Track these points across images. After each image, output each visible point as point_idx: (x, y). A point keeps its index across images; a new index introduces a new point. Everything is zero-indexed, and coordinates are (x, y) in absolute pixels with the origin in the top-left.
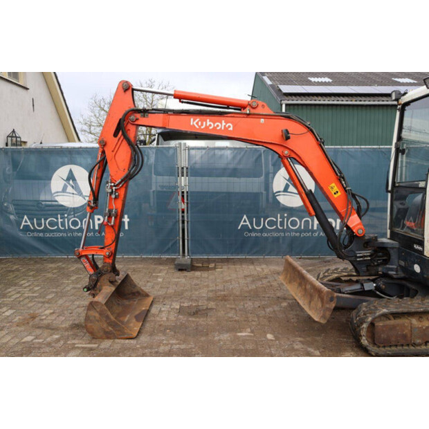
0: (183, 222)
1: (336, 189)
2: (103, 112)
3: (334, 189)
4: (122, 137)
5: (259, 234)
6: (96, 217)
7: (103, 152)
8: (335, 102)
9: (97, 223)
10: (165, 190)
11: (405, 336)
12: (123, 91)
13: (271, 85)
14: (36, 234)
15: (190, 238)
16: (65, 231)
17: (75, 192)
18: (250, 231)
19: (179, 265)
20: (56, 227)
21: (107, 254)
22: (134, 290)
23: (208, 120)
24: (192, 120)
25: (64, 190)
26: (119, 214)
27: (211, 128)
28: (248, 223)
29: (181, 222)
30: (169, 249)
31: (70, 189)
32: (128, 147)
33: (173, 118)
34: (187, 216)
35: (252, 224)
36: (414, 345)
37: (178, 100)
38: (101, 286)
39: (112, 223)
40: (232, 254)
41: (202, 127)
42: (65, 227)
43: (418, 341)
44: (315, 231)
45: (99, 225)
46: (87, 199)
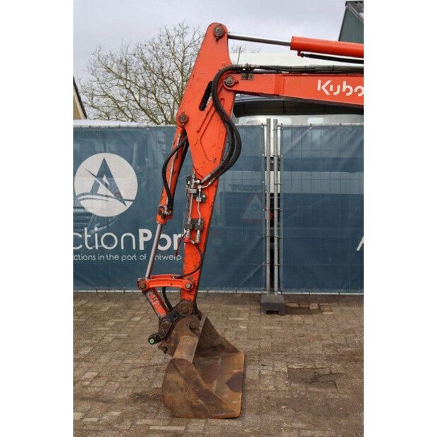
0: (272, 240)
2: (110, 75)
4: (213, 109)
6: (141, 231)
7: (184, 133)
9: (142, 240)
10: (237, 191)
12: (214, 39)
15: (281, 264)
16: (94, 252)
17: (110, 194)
19: (267, 304)
20: (81, 246)
21: (188, 286)
22: (216, 343)
23: (345, 83)
24: (319, 82)
25: (94, 190)
26: (206, 226)
27: (348, 94)
29: (268, 239)
30: (250, 280)
32: (223, 124)
33: (290, 80)
34: (279, 231)
37: (296, 52)
38: (177, 335)
39: (197, 241)
40: (347, 289)
41: (335, 94)
45: (145, 243)
46: (129, 204)
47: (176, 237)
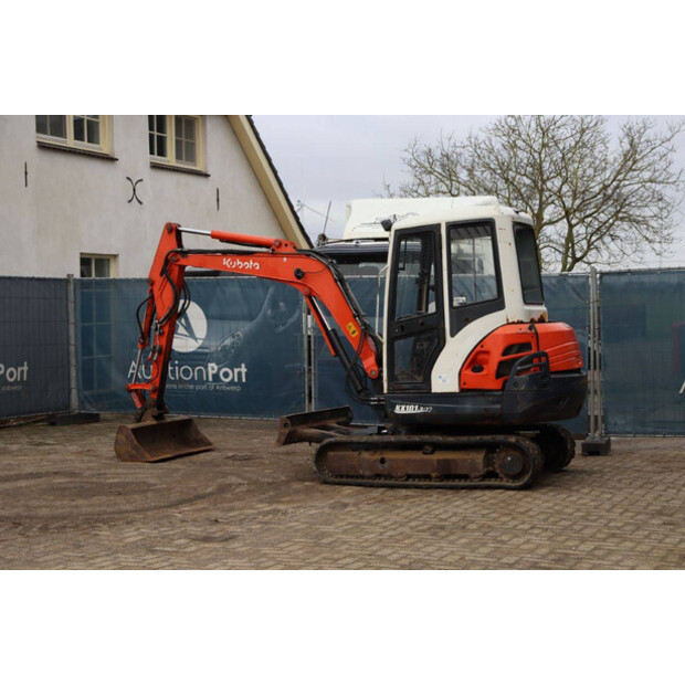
1: (353, 328)
4: (166, 278)
6: (210, 365)
7: (151, 291)
9: (211, 372)
11: (354, 467)
12: (167, 232)
15: (317, 396)
16: (175, 382)
17: (187, 334)
21: (151, 388)
23: (238, 260)
24: (225, 259)
26: (163, 350)
27: (241, 267)
34: (315, 368)
36: (363, 477)
39: (155, 359)
41: (233, 267)
43: (367, 473)
45: (213, 375)
47: (236, 371)
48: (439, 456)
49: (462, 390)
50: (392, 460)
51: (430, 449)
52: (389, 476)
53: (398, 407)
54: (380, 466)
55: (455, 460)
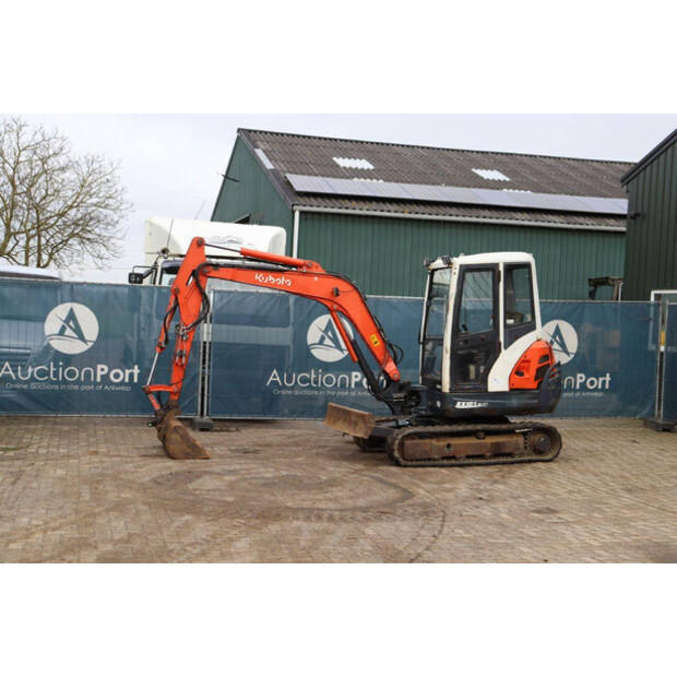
0: (203, 379)
1: (376, 339)
3: (374, 340)
4: (195, 286)
5: (290, 392)
6: (99, 367)
8: (378, 213)
9: (99, 373)
11: (426, 452)
12: (196, 246)
13: (271, 170)
14: (18, 386)
15: (210, 395)
16: (57, 383)
17: (74, 335)
18: (280, 388)
19: (200, 424)
20: (46, 378)
23: (270, 276)
24: (257, 275)
25: (62, 332)
27: (272, 283)
28: (278, 379)
30: (185, 407)
31: (69, 332)
35: (282, 381)
36: (435, 460)
38: (168, 419)
39: (183, 363)
41: (265, 282)
42: (58, 378)
43: (436, 456)
44: (352, 390)
45: (102, 376)
46: (90, 344)
47: (128, 372)
48: (490, 440)
49: (511, 389)
50: (456, 445)
51: (482, 435)
52: (454, 458)
53: (459, 403)
54: (446, 449)
55: (504, 443)
